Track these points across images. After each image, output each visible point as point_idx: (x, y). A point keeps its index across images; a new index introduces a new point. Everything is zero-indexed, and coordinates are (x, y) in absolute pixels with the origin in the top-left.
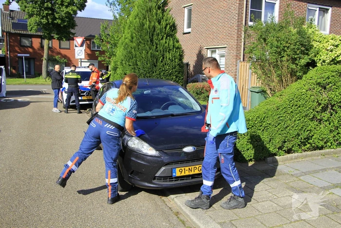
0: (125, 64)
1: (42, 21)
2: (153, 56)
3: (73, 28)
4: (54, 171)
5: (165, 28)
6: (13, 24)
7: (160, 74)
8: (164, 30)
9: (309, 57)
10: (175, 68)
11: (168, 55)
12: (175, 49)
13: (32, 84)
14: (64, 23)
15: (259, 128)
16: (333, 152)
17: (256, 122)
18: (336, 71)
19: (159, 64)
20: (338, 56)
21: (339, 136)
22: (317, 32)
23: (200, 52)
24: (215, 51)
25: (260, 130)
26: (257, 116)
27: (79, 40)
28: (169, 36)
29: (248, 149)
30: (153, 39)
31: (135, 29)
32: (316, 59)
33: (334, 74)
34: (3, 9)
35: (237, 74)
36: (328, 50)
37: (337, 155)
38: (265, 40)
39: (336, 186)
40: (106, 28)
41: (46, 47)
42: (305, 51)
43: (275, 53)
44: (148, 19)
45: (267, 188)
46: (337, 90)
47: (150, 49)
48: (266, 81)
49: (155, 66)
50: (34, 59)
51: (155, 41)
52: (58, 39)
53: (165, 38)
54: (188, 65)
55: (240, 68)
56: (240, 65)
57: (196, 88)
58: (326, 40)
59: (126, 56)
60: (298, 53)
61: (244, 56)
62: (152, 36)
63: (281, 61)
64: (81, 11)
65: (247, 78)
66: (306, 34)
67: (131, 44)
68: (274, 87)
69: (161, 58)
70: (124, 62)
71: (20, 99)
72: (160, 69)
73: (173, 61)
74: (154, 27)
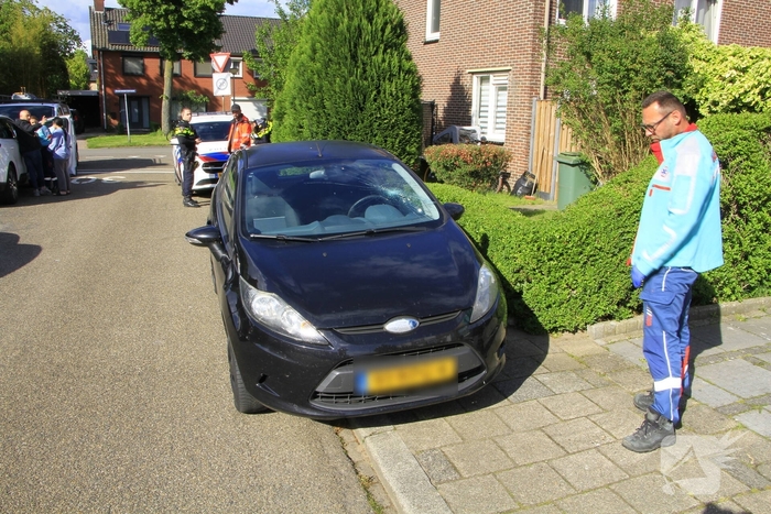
0: (301, 105)
1: (158, 24)
2: (356, 88)
3: (217, 36)
4: (113, 352)
5: (383, 30)
6: (110, 33)
7: (371, 126)
8: (380, 34)
9: (683, 93)
10: (402, 114)
11: (389, 87)
12: (402, 75)
13: (140, 146)
14: (199, 27)
15: (576, 259)
16: (735, 308)
17: (570, 246)
18: (752, 128)
19: (370, 106)
20: (746, 92)
21: (751, 274)
22: (701, 41)
23: (457, 80)
24: (488, 78)
25: (578, 262)
26: (572, 230)
27: (220, 59)
28: (390, 47)
29: (549, 306)
30: (356, 52)
31: (319, 34)
32: (697, 97)
33: (747, 133)
34: (93, 8)
35: (532, 125)
36: (724, 79)
37: (743, 316)
38: (589, 55)
39: (751, 405)
40: (267, 35)
41: (167, 75)
42: (675, 80)
43: (609, 83)
44: (346, 11)
45: (591, 411)
46: (753, 170)
47: (351, 74)
48: (591, 143)
49: (361, 109)
50: (148, 98)
51: (360, 57)
52: (190, 58)
53: (381, 51)
54: (432, 105)
55: (538, 112)
56: (538, 107)
57: (443, 157)
58: (722, 58)
59: (300, 89)
60: (659, 82)
61: (546, 88)
62: (355, 47)
63: (622, 101)
64: (232, 3)
65: (552, 134)
66: (676, 42)
67: (311, 64)
68: (608, 154)
69: (374, 93)
70: (297, 102)
71: (107, 178)
72: (372, 115)
73: (398, 98)
74: (359, 29)
